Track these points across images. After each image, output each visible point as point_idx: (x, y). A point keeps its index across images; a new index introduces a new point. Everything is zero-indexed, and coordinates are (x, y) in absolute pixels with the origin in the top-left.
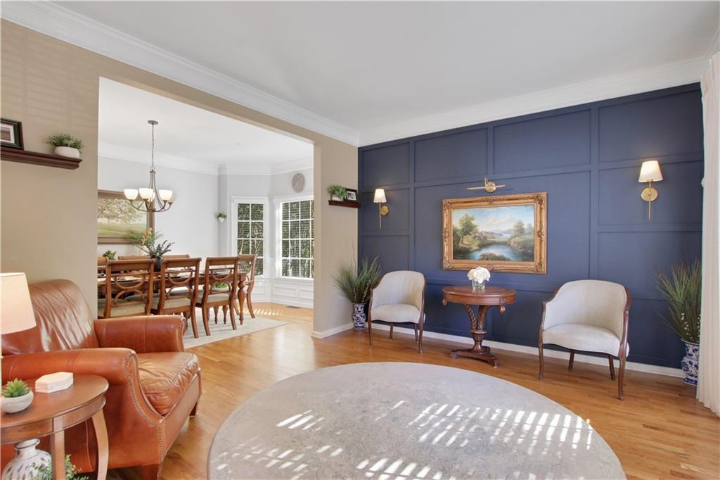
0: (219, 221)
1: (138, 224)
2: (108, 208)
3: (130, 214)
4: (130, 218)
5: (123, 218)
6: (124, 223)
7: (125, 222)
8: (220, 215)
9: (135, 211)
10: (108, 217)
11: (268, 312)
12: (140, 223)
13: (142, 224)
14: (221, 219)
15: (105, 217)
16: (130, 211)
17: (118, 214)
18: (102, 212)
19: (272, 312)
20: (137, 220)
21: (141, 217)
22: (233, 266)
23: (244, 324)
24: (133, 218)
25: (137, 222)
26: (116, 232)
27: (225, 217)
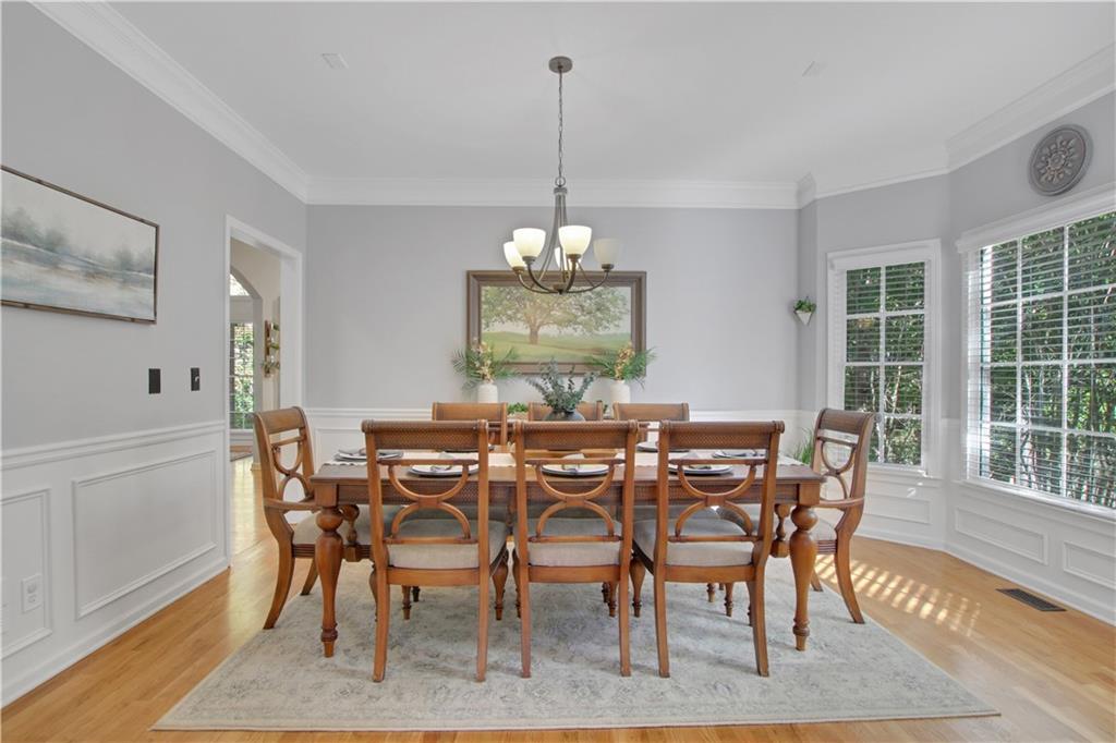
0: (798, 320)
1: (615, 335)
2: (559, 304)
3: (599, 314)
4: (599, 324)
5: (585, 324)
6: (588, 334)
7: (590, 331)
8: (800, 306)
9: (608, 309)
10: (559, 323)
11: (924, 599)
12: (619, 331)
13: (622, 335)
14: (804, 316)
15: (555, 323)
16: (598, 310)
17: (576, 317)
18: (549, 315)
19: (938, 606)
20: (612, 326)
21: (620, 319)
22: (762, 453)
23: (810, 651)
24: (605, 323)
25: (612, 330)
26: (572, 352)
27: (811, 308)
